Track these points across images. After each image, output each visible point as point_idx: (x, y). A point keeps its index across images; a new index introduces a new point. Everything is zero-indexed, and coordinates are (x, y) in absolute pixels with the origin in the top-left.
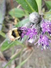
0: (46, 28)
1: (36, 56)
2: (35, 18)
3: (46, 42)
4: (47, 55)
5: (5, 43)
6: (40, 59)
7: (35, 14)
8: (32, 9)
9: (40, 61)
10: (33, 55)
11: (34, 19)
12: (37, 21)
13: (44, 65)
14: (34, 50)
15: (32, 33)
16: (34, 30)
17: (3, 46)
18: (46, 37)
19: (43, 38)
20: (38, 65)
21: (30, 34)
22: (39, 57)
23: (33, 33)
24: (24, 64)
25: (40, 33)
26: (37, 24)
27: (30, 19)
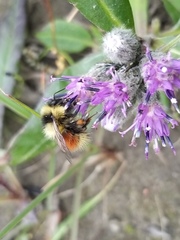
0: (159, 78)
1: (133, 181)
2: (122, 46)
3: (159, 127)
4: (171, 179)
5: (23, 135)
6: (145, 191)
7: (122, 34)
8: (114, 18)
9: (146, 201)
10: (121, 178)
11: (117, 51)
12: (127, 57)
13: (160, 213)
14: (124, 164)
15: (112, 97)
16: (119, 85)
17: (18, 148)
18: (161, 109)
19: (150, 114)
20: (140, 214)
21: (107, 99)
22: (144, 187)
23: (117, 95)
24: (91, 210)
25: (141, 97)
26: (131, 67)
27: (105, 51)
